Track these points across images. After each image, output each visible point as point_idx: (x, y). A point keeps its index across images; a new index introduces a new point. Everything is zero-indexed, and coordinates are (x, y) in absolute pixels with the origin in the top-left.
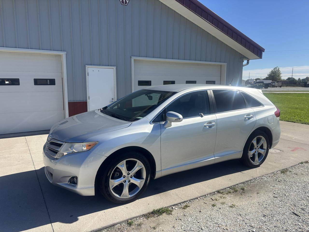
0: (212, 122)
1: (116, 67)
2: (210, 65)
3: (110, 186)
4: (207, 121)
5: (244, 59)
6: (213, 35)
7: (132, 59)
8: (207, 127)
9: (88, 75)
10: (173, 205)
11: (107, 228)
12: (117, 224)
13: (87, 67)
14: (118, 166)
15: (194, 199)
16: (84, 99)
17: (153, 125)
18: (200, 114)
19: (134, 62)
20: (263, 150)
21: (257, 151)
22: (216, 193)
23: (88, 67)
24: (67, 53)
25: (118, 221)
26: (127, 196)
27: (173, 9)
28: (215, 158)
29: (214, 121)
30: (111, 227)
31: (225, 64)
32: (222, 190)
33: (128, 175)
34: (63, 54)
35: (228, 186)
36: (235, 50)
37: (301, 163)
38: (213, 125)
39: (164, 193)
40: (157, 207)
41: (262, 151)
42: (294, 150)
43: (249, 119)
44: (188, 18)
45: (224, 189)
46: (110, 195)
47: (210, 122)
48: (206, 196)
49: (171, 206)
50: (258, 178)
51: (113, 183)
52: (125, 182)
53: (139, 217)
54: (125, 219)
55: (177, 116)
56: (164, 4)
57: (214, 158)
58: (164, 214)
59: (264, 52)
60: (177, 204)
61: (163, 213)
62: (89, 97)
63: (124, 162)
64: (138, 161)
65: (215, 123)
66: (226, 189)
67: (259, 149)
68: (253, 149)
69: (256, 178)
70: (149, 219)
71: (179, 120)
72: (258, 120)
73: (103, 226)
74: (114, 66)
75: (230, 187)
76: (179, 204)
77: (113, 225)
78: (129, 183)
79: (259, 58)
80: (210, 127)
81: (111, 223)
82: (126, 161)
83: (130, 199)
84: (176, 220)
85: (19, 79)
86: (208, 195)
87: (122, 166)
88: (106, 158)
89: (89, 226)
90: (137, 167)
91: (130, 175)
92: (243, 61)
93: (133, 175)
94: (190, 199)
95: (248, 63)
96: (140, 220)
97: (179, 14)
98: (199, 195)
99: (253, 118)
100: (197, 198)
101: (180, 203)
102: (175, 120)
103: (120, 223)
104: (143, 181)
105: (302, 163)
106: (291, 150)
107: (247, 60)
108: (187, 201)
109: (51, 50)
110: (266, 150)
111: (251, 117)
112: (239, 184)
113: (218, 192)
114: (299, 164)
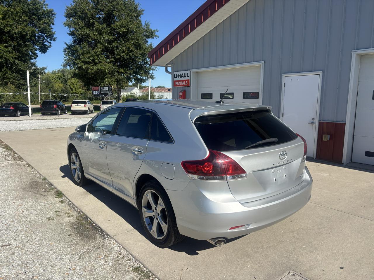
7: (352, 54)
13: (284, 76)
21: (155, 210)
24: (265, 62)
34: (262, 64)
85: (233, 93)
109: (252, 62)
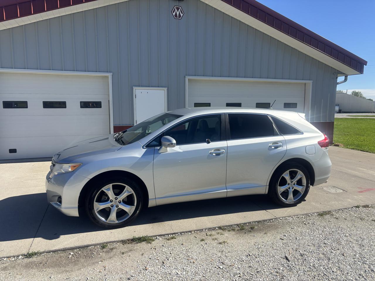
0: (221, 149)
1: (167, 88)
2: (290, 83)
3: (95, 209)
4: (215, 148)
5: (338, 75)
6: (293, 47)
7: (186, 78)
8: (214, 154)
9: (136, 98)
10: (159, 236)
11: (80, 248)
12: (91, 246)
13: (134, 88)
14: (103, 189)
15: (186, 232)
16: (131, 123)
17: (146, 149)
18: (207, 139)
19: (188, 82)
20: (301, 187)
21: (291, 188)
22: (217, 228)
23: (136, 88)
24: (113, 74)
25: (94, 243)
26: (114, 222)
27: (238, 19)
28: (228, 190)
29: (223, 148)
30: (84, 247)
31: (310, 82)
32: (227, 226)
33: (115, 199)
34: (110, 75)
35: (236, 223)
36: (325, 64)
37: (356, 207)
38: (222, 153)
39: (160, 223)
40: (141, 235)
41: (299, 188)
42: (364, 191)
43: (276, 147)
44: (257, 28)
45: (229, 226)
46: (95, 218)
47: (218, 149)
48: (203, 230)
49: (157, 236)
50: (281, 218)
51: (98, 206)
52: (112, 206)
53: (118, 242)
54: (101, 242)
55: (170, 141)
56: (227, 14)
57: (226, 190)
58: (144, 243)
59: (366, 65)
60: (164, 235)
61: (144, 241)
62: (136, 121)
63: (110, 186)
64: (127, 186)
65: (224, 151)
66: (232, 226)
67: (294, 185)
68: (285, 184)
69: (279, 218)
70: (125, 246)
71: (172, 145)
72: (289, 149)
73: (76, 246)
74: (165, 87)
75: (239, 224)
76: (166, 235)
77: (87, 246)
78: (117, 208)
79: (359, 73)
80: (218, 155)
81: (86, 244)
82: (112, 185)
83: (117, 225)
84: (151, 249)
85: (65, 102)
86: (206, 229)
87: (108, 189)
88: (88, 180)
89: (65, 244)
90: (125, 192)
91: (118, 200)
92: (337, 78)
93: (121, 200)
94: (181, 231)
95: (346, 80)
96: (115, 245)
97: (246, 24)
98: (195, 229)
99: (282, 147)
100: (191, 232)
101: (168, 234)
102: (168, 145)
103: (95, 245)
104: (134, 208)
105: (358, 207)
106: (359, 191)
107: (345, 76)
108: (177, 233)
109: (97, 72)
110: (305, 187)
111: (280, 146)
112: (252, 223)
113: (220, 228)
114: (353, 208)
